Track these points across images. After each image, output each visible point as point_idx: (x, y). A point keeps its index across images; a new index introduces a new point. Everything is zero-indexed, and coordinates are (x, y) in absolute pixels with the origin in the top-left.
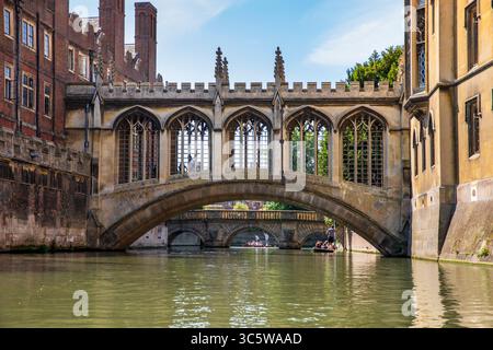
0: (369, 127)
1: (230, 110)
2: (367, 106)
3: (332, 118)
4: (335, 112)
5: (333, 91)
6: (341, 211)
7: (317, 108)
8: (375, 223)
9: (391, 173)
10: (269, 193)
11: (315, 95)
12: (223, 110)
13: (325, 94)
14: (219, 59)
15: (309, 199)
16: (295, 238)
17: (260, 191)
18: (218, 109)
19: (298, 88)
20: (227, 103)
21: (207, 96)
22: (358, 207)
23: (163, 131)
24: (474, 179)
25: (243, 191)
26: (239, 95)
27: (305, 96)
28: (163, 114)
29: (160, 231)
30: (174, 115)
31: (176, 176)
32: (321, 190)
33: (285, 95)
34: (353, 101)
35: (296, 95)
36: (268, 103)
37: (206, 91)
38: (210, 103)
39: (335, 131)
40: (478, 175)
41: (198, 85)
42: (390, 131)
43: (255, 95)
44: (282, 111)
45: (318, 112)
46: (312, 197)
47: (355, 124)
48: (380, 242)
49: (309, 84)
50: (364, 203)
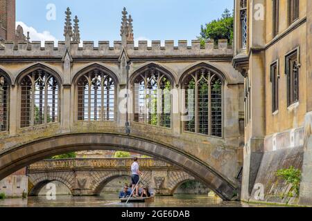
0: (209, 81)
1: (79, 67)
2: (207, 62)
3: (174, 74)
4: (177, 69)
5: (176, 48)
6: (181, 159)
7: (161, 64)
8: (213, 171)
9: (228, 123)
10: (115, 143)
11: (159, 53)
12: (72, 67)
13: (169, 52)
14: (68, 19)
15: (152, 149)
16: (165, 185)
17: (106, 142)
18: (67, 66)
19: (143, 46)
20: (76, 60)
21: (56, 54)
22: (198, 155)
23: (13, 86)
24: (275, 132)
25: (90, 142)
26: (88, 52)
27: (149, 54)
28: (14, 71)
29: (19, 180)
30: (24, 71)
31: (26, 128)
32: (164, 140)
33: (131, 52)
34: (195, 58)
35: (142, 52)
36: (115, 60)
37: (56, 49)
38: (59, 60)
39: (177, 86)
40: (277, 128)
41: (48, 43)
42: (228, 85)
43: (103, 53)
44: (128, 68)
45: (162, 68)
46: (155, 147)
47: (195, 78)
48: (217, 187)
49: (154, 43)
50: (203, 152)
